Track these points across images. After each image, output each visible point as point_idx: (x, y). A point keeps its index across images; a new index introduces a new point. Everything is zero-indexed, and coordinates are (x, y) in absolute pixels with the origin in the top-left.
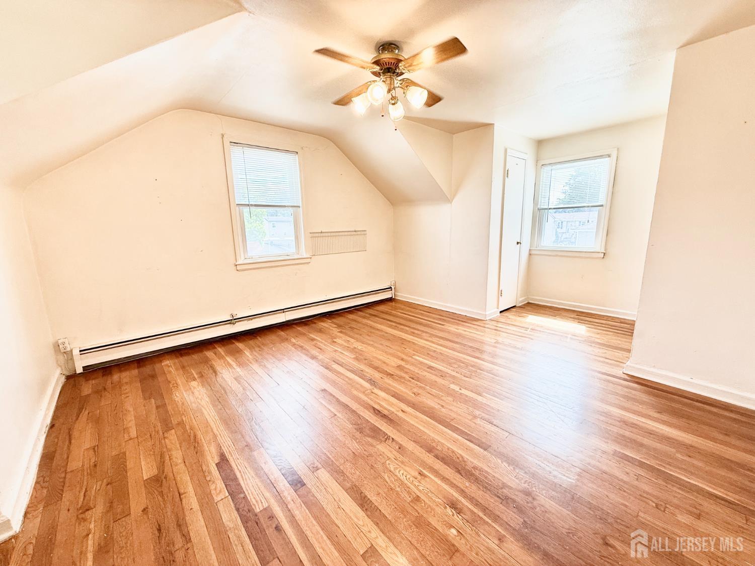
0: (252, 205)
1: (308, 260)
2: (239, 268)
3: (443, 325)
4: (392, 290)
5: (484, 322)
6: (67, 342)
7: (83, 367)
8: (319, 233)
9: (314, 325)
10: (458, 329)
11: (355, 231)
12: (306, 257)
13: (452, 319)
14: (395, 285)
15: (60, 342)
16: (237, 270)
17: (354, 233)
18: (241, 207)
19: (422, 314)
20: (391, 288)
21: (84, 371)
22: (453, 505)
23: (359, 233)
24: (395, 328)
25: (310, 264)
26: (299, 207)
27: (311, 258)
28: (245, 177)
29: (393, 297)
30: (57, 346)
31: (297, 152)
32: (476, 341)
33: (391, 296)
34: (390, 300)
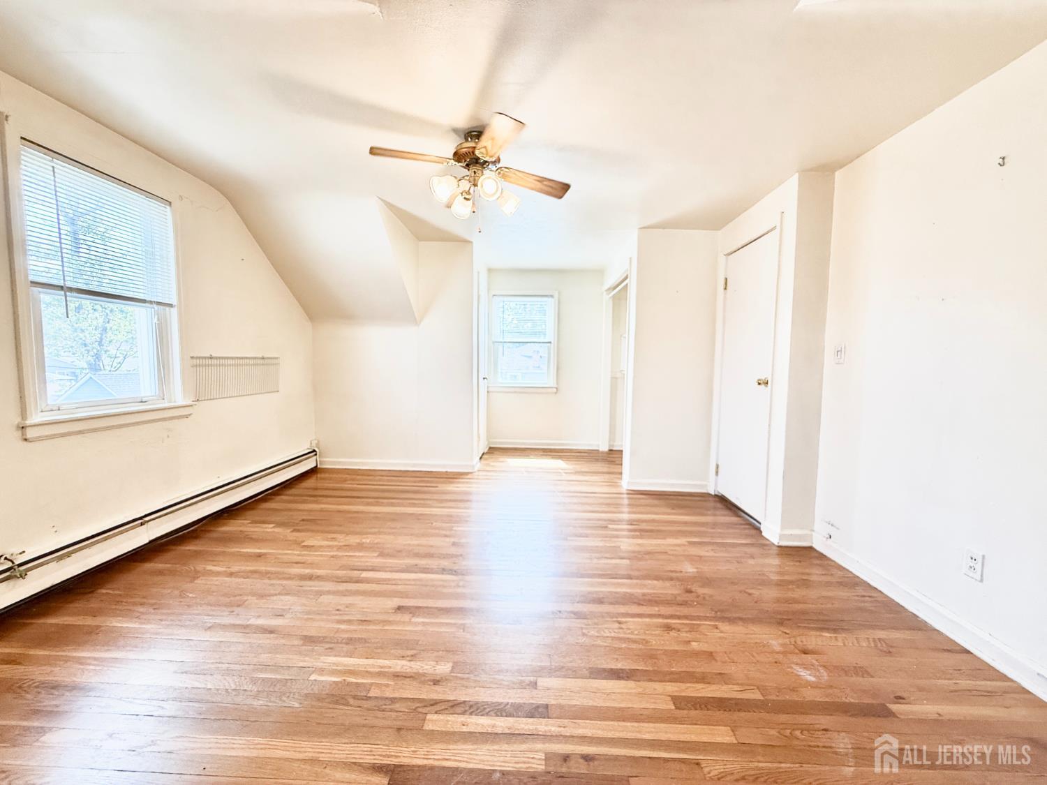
0: (71, 289)
1: (189, 411)
2: (30, 433)
4: (316, 455)
5: (475, 474)
8: (205, 358)
9: (208, 535)
10: (458, 487)
11: (263, 358)
12: (184, 403)
13: (436, 477)
14: (318, 445)
16: (25, 439)
17: (262, 361)
20: (314, 451)
22: (669, 628)
23: (267, 361)
24: (377, 504)
25: (192, 418)
26: (170, 305)
27: (192, 406)
29: (319, 466)
31: (170, 203)
33: (314, 465)
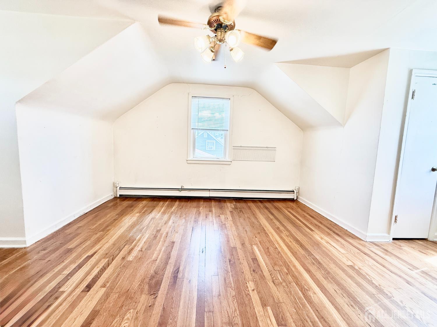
1: (230, 163)
2: (188, 162)
3: (312, 230)
4: (294, 193)
5: (362, 242)
6: (117, 183)
7: (120, 195)
8: (239, 147)
12: (228, 160)
13: (329, 228)
15: (115, 182)
16: (188, 163)
17: (266, 149)
18: (194, 130)
19: (304, 217)
20: (294, 191)
21: (120, 196)
23: (269, 149)
25: (230, 165)
26: (227, 130)
27: (231, 162)
28: (198, 114)
29: (295, 199)
30: (114, 183)
31: (230, 99)
32: (328, 255)
34: (292, 200)
